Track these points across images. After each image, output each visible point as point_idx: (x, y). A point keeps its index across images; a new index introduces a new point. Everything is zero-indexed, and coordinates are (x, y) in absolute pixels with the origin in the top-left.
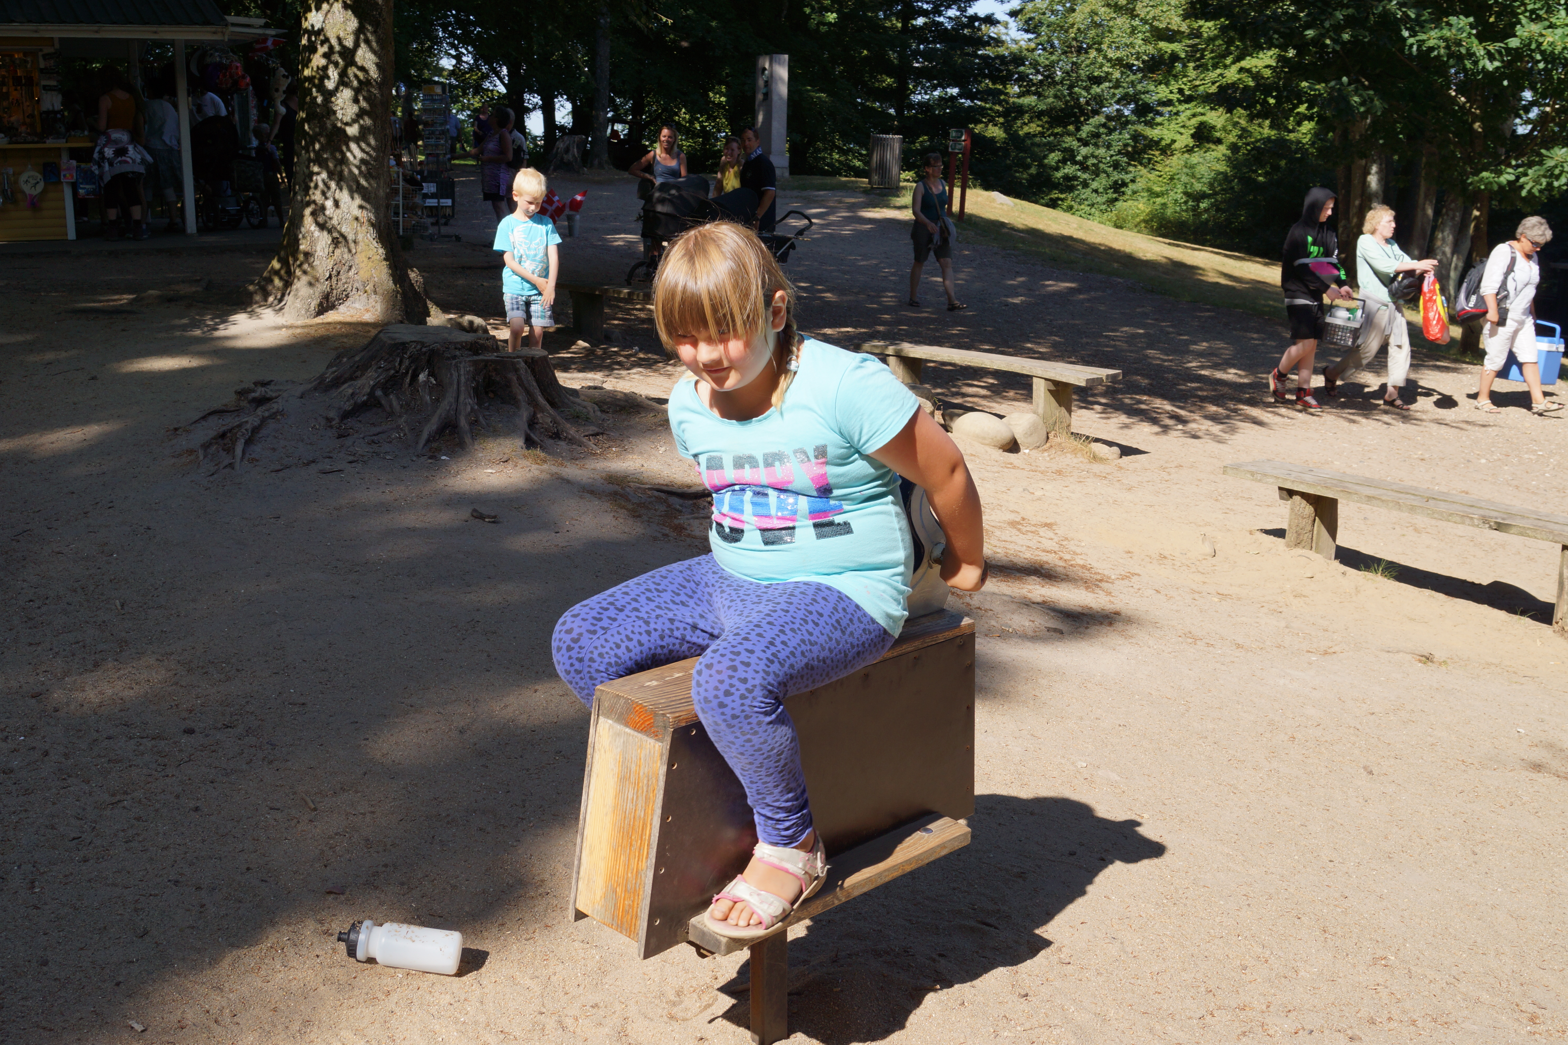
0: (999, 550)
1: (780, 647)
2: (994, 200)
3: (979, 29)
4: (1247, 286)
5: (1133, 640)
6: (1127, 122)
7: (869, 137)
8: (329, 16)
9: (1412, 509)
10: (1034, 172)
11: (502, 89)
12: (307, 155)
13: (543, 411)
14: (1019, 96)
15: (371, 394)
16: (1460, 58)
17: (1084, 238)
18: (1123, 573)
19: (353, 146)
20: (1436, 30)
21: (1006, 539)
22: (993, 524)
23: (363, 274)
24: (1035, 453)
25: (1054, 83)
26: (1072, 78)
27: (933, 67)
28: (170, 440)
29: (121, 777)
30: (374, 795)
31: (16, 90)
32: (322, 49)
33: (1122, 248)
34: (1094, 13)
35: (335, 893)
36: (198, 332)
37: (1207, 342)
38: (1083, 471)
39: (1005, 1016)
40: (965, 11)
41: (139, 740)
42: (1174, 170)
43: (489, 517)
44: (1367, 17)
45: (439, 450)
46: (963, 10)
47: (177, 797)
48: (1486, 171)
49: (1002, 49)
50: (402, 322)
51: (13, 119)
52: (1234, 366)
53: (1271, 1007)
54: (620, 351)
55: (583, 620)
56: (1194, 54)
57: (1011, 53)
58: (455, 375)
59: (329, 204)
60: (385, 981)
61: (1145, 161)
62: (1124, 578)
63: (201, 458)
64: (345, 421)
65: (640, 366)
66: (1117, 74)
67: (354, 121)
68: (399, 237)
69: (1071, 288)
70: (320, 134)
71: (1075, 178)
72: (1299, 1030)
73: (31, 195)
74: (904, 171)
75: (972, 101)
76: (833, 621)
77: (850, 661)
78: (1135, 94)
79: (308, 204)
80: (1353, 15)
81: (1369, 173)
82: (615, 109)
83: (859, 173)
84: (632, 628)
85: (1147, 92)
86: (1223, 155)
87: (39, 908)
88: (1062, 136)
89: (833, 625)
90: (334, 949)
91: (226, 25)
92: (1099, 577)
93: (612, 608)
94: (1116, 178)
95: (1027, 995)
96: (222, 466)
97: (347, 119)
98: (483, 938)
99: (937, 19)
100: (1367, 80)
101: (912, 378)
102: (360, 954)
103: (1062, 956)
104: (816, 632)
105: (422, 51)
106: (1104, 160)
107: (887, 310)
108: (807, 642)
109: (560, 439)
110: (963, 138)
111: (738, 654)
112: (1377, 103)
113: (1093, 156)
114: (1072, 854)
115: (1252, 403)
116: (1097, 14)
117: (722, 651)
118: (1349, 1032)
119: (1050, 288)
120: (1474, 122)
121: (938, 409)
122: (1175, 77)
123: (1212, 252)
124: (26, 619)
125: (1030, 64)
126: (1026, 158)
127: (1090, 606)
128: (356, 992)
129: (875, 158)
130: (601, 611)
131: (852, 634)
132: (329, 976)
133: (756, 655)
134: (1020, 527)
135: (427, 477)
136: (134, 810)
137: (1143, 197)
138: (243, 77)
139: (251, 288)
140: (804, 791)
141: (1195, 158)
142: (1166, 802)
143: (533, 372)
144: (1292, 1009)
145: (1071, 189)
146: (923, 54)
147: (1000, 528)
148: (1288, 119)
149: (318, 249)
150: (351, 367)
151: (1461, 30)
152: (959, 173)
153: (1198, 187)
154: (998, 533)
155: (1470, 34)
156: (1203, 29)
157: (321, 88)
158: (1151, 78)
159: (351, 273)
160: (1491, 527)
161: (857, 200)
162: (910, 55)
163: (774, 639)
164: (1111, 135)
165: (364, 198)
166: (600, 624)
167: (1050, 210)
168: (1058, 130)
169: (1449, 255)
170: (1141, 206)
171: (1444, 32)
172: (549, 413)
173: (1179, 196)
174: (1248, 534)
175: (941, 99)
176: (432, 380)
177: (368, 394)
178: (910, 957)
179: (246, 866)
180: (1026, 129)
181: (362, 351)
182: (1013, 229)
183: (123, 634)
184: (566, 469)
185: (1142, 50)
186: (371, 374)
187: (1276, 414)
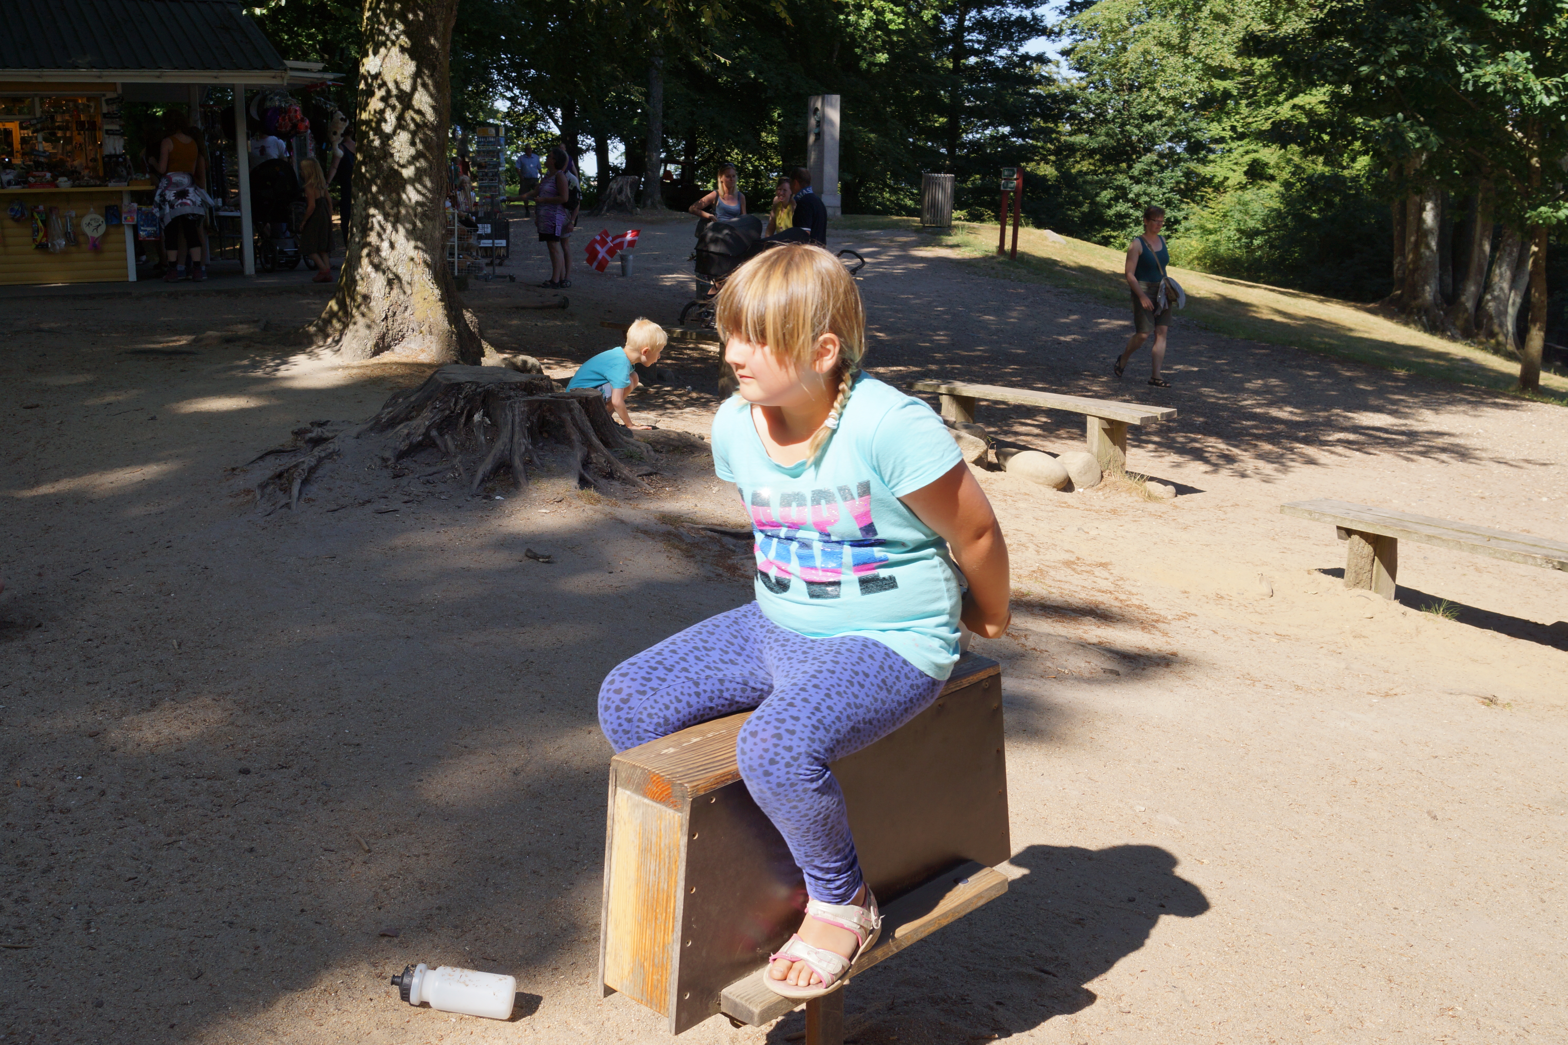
0: (1054, 590)
1: (826, 712)
2: (1046, 238)
3: (1031, 68)
4: (1302, 323)
5: (1191, 682)
6: (1180, 160)
7: (920, 176)
8: (386, 60)
9: (1474, 548)
10: (1087, 210)
11: (556, 131)
12: (364, 198)
13: (596, 450)
14: (1071, 134)
15: (426, 434)
16: (1517, 93)
18: (1179, 613)
19: (409, 188)
20: (1492, 66)
21: (1060, 579)
22: (1047, 564)
23: (419, 315)
24: (1089, 492)
25: (1106, 121)
26: (1123, 116)
27: (985, 106)
28: (228, 480)
29: (177, 817)
30: (428, 836)
31: (79, 134)
32: (380, 93)
34: (1146, 52)
35: (389, 936)
36: (260, 373)
37: (1262, 379)
38: (1138, 510)
40: (1017, 50)
41: (195, 780)
42: (1227, 208)
43: (543, 557)
44: (1422, 53)
45: (493, 490)
46: (1014, 50)
47: (233, 837)
48: (1545, 205)
49: (1053, 87)
50: (456, 362)
51: (76, 163)
52: (1290, 404)
54: (673, 390)
55: (633, 680)
56: (1247, 92)
57: (1063, 92)
58: (510, 415)
59: (385, 245)
60: (438, 1026)
61: (1198, 198)
62: (1180, 618)
63: (258, 497)
64: (401, 462)
65: (692, 405)
66: (1170, 112)
67: (410, 163)
68: (455, 278)
69: (1125, 326)
70: (377, 176)
71: (1128, 216)
73: (93, 238)
74: (956, 209)
75: (1024, 140)
76: (879, 681)
77: (898, 719)
78: (1188, 132)
79: (365, 245)
80: (1408, 51)
81: (1424, 210)
82: (668, 149)
83: (911, 212)
84: (681, 690)
85: (1200, 130)
86: (1277, 192)
87: (95, 949)
88: (1114, 174)
89: (878, 686)
90: (387, 993)
91: (285, 70)
92: (1155, 618)
93: (660, 667)
95: (1086, 1044)
96: (279, 506)
97: (404, 161)
98: (536, 982)
99: (988, 58)
100: (1422, 116)
101: (965, 416)
102: (414, 998)
103: (1121, 1005)
104: (862, 695)
105: (478, 94)
106: (1156, 198)
107: (939, 348)
108: (853, 706)
109: (613, 478)
110: (1015, 177)
111: (783, 721)
112: (1433, 139)
113: (1145, 193)
114: (1131, 900)
115: (1307, 441)
116: (1149, 53)
117: (766, 718)
119: (1103, 326)
120: (1531, 157)
121: (992, 448)
122: (1228, 114)
123: (1266, 289)
124: (84, 658)
125: (1082, 102)
126: (1079, 195)
127: (1146, 647)
128: (409, 1036)
129: (927, 198)
130: (650, 671)
131: (898, 691)
132: (382, 1020)
133: (801, 722)
134: (1075, 566)
135: (481, 517)
136: (189, 850)
137: (1196, 234)
138: (302, 120)
139: (312, 329)
140: (853, 848)
141: (1248, 195)
142: (1226, 847)
143: (587, 412)
145: (1124, 226)
146: (975, 94)
147: (1055, 568)
148: (1342, 156)
149: (375, 290)
150: (407, 407)
151: (1518, 65)
152: (1011, 211)
153: (1251, 224)
154: (1052, 573)
155: (1526, 69)
156: (1255, 67)
157: (378, 131)
158: (1203, 115)
159: (407, 314)
160: (1554, 567)
161: (909, 239)
162: (961, 95)
163: (819, 704)
164: (1163, 172)
165: (420, 239)
166: (650, 684)
167: (1103, 248)
168: (1110, 168)
169: (1507, 291)
170: (1194, 243)
171: (1501, 67)
172: (602, 453)
173: (1232, 233)
174: (1306, 573)
175: (992, 137)
176: (487, 420)
177: (424, 434)
178: (967, 1005)
179: (300, 908)
180: (1078, 167)
181: (418, 391)
182: (1065, 267)
183: (180, 673)
184: (620, 509)
185: (1196, 88)
186: (427, 414)
187: (1332, 453)
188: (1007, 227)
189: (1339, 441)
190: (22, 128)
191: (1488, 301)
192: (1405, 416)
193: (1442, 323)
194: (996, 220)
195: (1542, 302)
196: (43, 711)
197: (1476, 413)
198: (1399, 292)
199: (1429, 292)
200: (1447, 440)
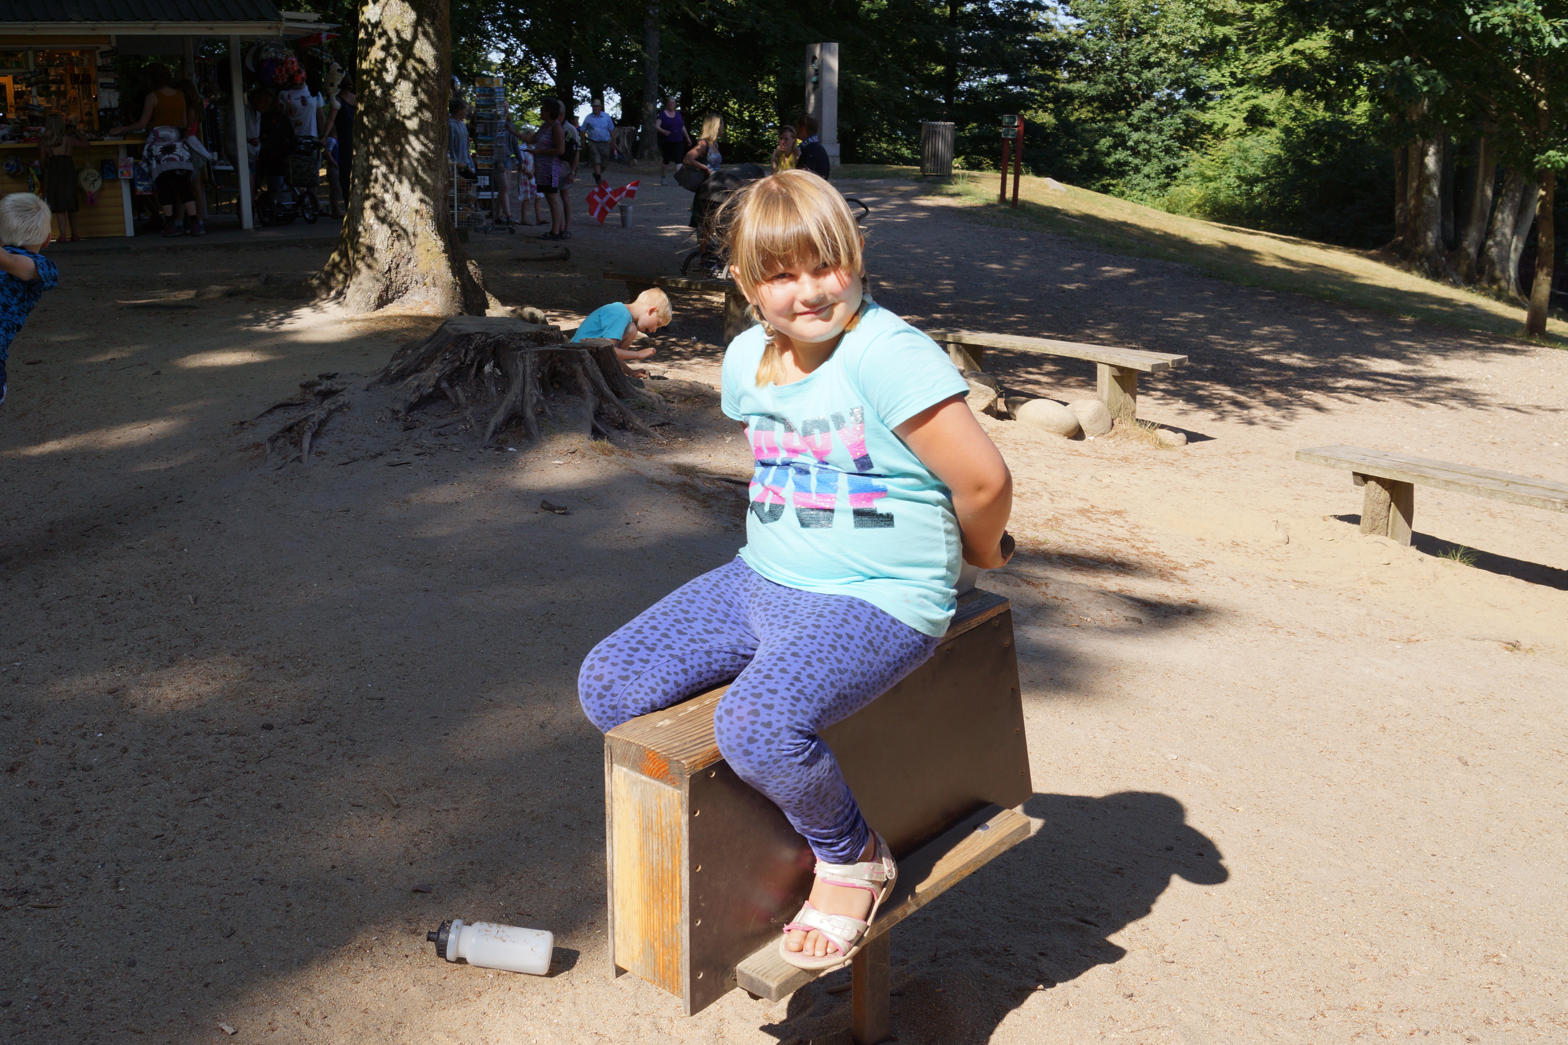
0: (1070, 539)
1: (806, 681)
2: (1046, 187)
3: (1028, 15)
4: (1305, 270)
6: (1179, 107)
7: (919, 124)
8: (386, 9)
9: (1492, 493)
10: (1086, 158)
11: (551, 82)
12: (366, 149)
13: (608, 400)
14: (1069, 81)
15: (437, 386)
16: (1526, 35)
17: (1138, 223)
18: (1197, 561)
19: (412, 138)
20: (1501, 7)
21: (1076, 527)
22: (1062, 512)
23: (423, 267)
24: (1100, 440)
25: (1106, 69)
26: (1122, 63)
27: (981, 54)
28: (237, 434)
29: (201, 774)
30: (456, 791)
31: (73, 88)
32: (380, 42)
33: (1177, 233)
35: (422, 892)
36: (264, 327)
37: (1269, 326)
38: (1150, 457)
39: (1111, 1017)
41: (218, 736)
42: (1227, 154)
43: (559, 509)
45: (505, 442)
47: (259, 794)
48: (1553, 149)
49: (1051, 34)
50: (463, 314)
52: (1297, 350)
53: (1383, 1007)
54: (678, 341)
55: (613, 664)
56: (1246, 37)
57: (1060, 39)
58: (521, 365)
59: (388, 197)
60: (476, 982)
61: (1197, 145)
62: (1198, 566)
63: (269, 451)
64: (411, 414)
65: (698, 356)
66: (1173, 59)
67: (414, 115)
68: (456, 230)
69: (1129, 274)
70: (379, 127)
71: (1126, 163)
72: (1414, 1031)
73: (90, 193)
74: (955, 157)
75: (1022, 88)
76: (865, 643)
77: (888, 680)
78: (1187, 78)
79: (368, 197)
81: (1427, 155)
83: (907, 161)
84: (666, 669)
85: (1199, 76)
86: (1277, 138)
87: (124, 908)
88: (1113, 121)
90: (422, 949)
91: (281, 20)
92: (1172, 565)
93: (642, 647)
94: (1168, 163)
95: (1132, 995)
96: (289, 460)
97: (407, 112)
98: (573, 937)
99: (985, 5)
100: (1429, 59)
101: (973, 365)
102: (450, 954)
103: (1165, 955)
104: (846, 659)
105: (472, 46)
106: (1155, 145)
107: (944, 297)
109: (626, 429)
110: (1016, 124)
112: (1440, 82)
113: (1145, 141)
114: (1169, 849)
115: (1312, 387)
117: (742, 693)
118: (1466, 1033)
119: (1108, 274)
120: (1539, 100)
121: (1000, 396)
122: (1227, 60)
123: (1267, 236)
124: (99, 615)
125: (1080, 50)
126: (1077, 143)
127: (1166, 594)
128: (447, 993)
129: (927, 148)
130: (631, 653)
131: (887, 652)
132: (419, 977)
133: (780, 694)
134: (1090, 514)
135: (495, 469)
136: (215, 807)
137: (1195, 182)
138: (299, 72)
139: (315, 282)
141: (1248, 142)
142: (1260, 795)
143: (598, 362)
144: (1405, 1009)
145: (1122, 174)
146: (971, 42)
147: (1070, 516)
148: (1343, 102)
149: (378, 241)
150: (416, 359)
151: (1527, 7)
152: (1009, 160)
153: (1251, 170)
154: (1068, 521)
155: (1535, 10)
156: (1255, 12)
157: (380, 81)
158: (1202, 61)
159: (410, 266)
161: (910, 188)
162: (957, 43)
163: (799, 673)
164: (1162, 119)
165: (425, 191)
166: (632, 668)
167: (1104, 195)
168: (1109, 115)
169: (1509, 236)
170: (1194, 191)
171: (1509, 8)
172: (615, 403)
173: (1232, 180)
174: (1321, 520)
175: (990, 85)
176: (498, 371)
177: (434, 386)
178: (1010, 957)
179: (331, 864)
180: (1076, 114)
181: (427, 343)
182: (1067, 215)
183: (198, 629)
184: (634, 460)
185: (1198, 34)
186: (436, 365)
187: (1340, 400)
188: (1008, 176)
189: (1348, 388)
190: (15, 82)
191: (1491, 247)
192: (1414, 362)
193: (1444, 269)
194: (995, 168)
195: (1550, 246)
196: (60, 668)
197: (1484, 359)
198: (1400, 238)
199: (1431, 238)
200: (1455, 385)
